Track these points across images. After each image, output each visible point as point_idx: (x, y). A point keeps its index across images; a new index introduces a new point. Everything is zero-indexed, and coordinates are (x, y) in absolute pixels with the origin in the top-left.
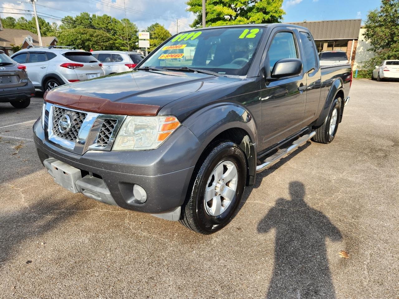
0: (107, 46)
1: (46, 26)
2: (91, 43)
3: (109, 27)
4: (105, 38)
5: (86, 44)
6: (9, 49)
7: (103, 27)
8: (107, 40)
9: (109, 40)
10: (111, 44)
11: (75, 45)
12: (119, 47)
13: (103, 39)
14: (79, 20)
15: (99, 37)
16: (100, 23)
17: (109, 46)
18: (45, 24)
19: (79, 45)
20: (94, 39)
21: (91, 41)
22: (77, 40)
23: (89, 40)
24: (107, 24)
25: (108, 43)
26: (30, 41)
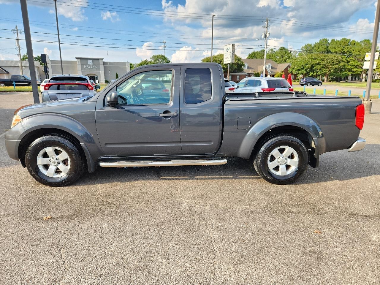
0: (336, 68)
1: (288, 54)
2: (320, 66)
3: (345, 50)
4: (336, 61)
5: (315, 68)
6: (253, 75)
7: (339, 50)
8: (338, 63)
9: (340, 63)
10: (341, 66)
11: (304, 69)
12: (352, 68)
13: (334, 62)
14: (317, 47)
15: (330, 60)
16: (337, 47)
17: (338, 68)
18: (287, 53)
19: (308, 69)
20: (324, 63)
21: (320, 65)
22: (307, 65)
23: (319, 64)
24: (344, 47)
25: (338, 65)
26: (269, 67)
